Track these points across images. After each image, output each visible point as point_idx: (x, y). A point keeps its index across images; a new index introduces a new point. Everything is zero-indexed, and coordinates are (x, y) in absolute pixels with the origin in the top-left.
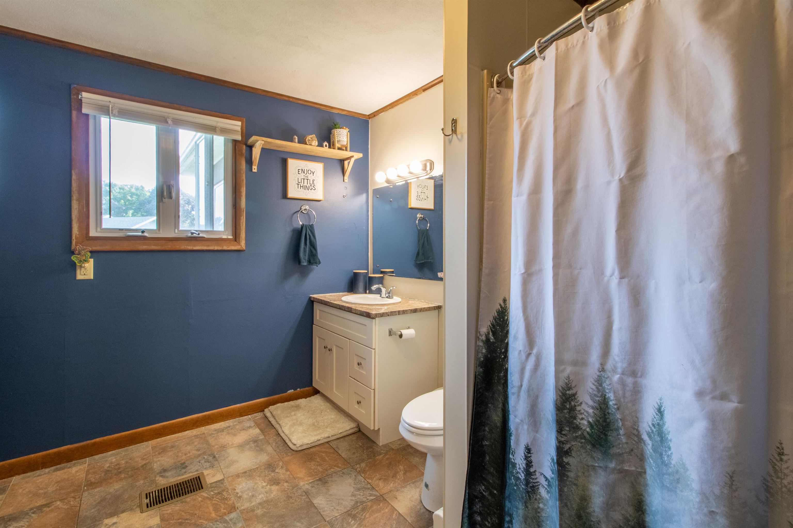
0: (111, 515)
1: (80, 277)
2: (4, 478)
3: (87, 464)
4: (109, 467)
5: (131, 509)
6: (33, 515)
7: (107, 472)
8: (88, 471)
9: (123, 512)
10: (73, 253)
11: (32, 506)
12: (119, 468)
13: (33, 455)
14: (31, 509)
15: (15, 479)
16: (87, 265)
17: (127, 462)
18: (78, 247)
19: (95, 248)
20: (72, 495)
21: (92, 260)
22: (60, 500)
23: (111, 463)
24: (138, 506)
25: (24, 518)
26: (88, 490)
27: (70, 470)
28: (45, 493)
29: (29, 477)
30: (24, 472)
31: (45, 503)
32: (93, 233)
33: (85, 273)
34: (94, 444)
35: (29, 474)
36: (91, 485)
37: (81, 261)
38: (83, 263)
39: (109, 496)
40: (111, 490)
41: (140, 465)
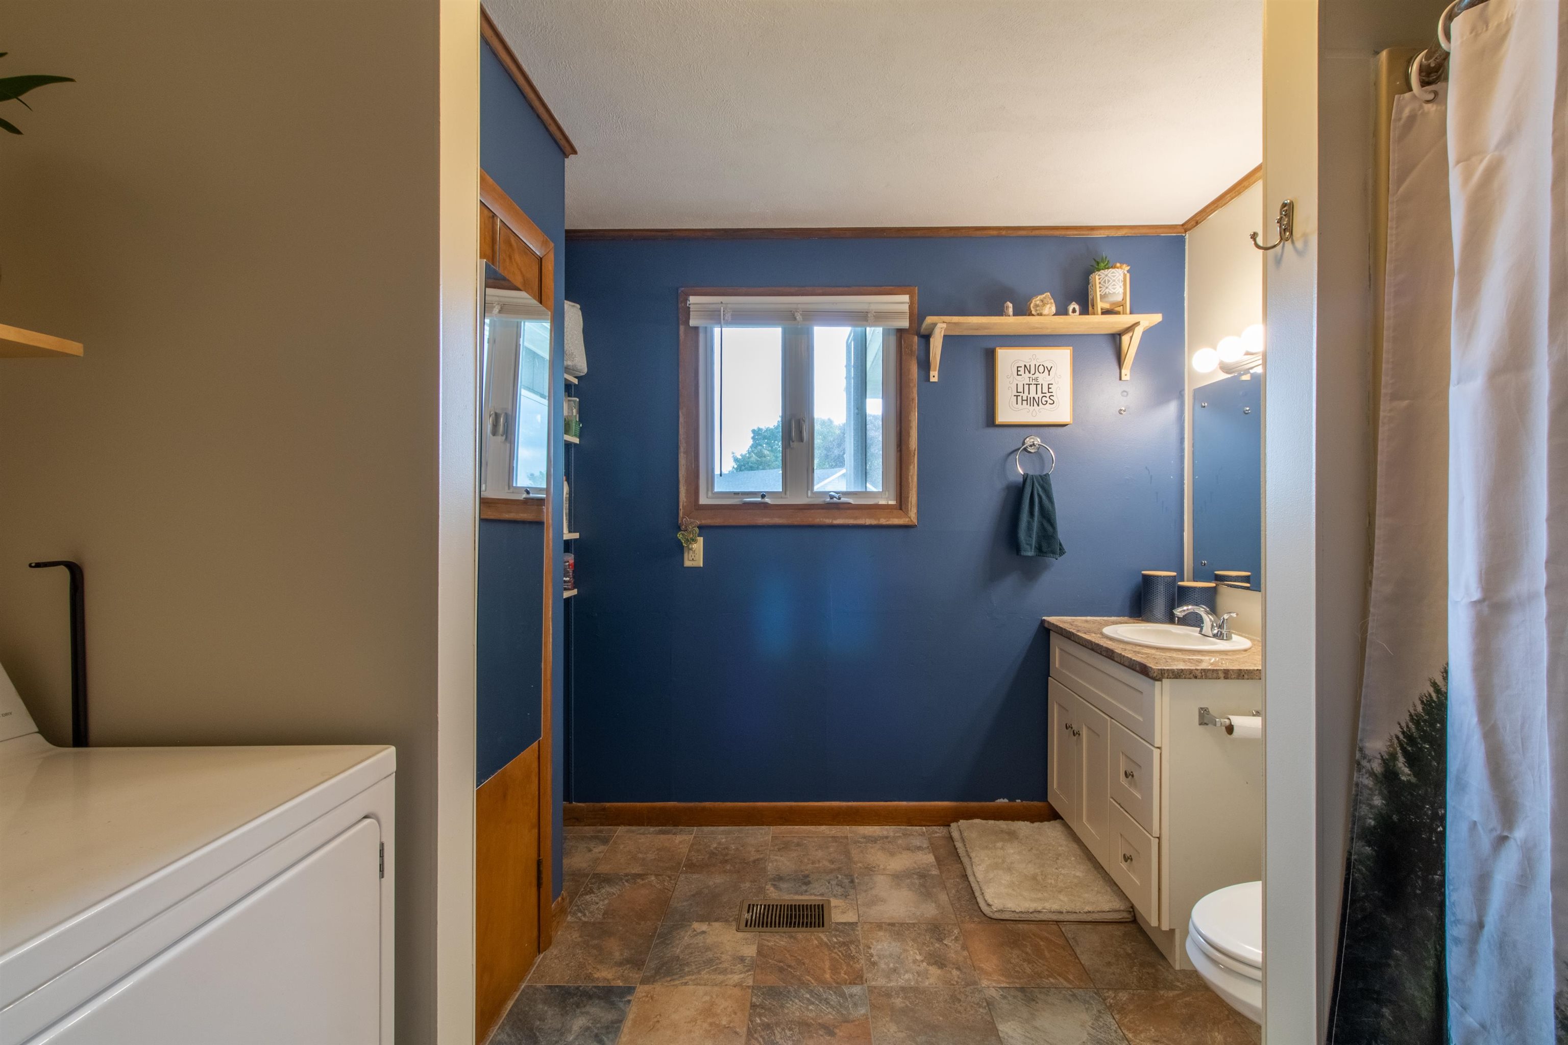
0: (703, 919)
1: (687, 563)
2: (611, 825)
3: (693, 835)
4: (716, 848)
5: (727, 921)
6: (626, 883)
7: (712, 854)
8: (692, 845)
9: (717, 920)
10: (679, 528)
11: (627, 871)
12: (727, 855)
13: (638, 804)
14: (626, 875)
15: (621, 830)
16: (695, 546)
17: (737, 849)
18: (684, 519)
19: (704, 522)
20: (669, 873)
21: (701, 539)
22: (656, 875)
23: (719, 843)
24: (735, 920)
25: (617, 884)
26: (686, 872)
27: (674, 837)
28: (644, 859)
29: (633, 832)
30: (630, 824)
31: (641, 872)
32: (703, 500)
33: (693, 557)
34: (703, 809)
35: (634, 828)
36: (691, 867)
37: (688, 540)
38: (690, 543)
39: (706, 891)
40: (711, 883)
41: (752, 859)
